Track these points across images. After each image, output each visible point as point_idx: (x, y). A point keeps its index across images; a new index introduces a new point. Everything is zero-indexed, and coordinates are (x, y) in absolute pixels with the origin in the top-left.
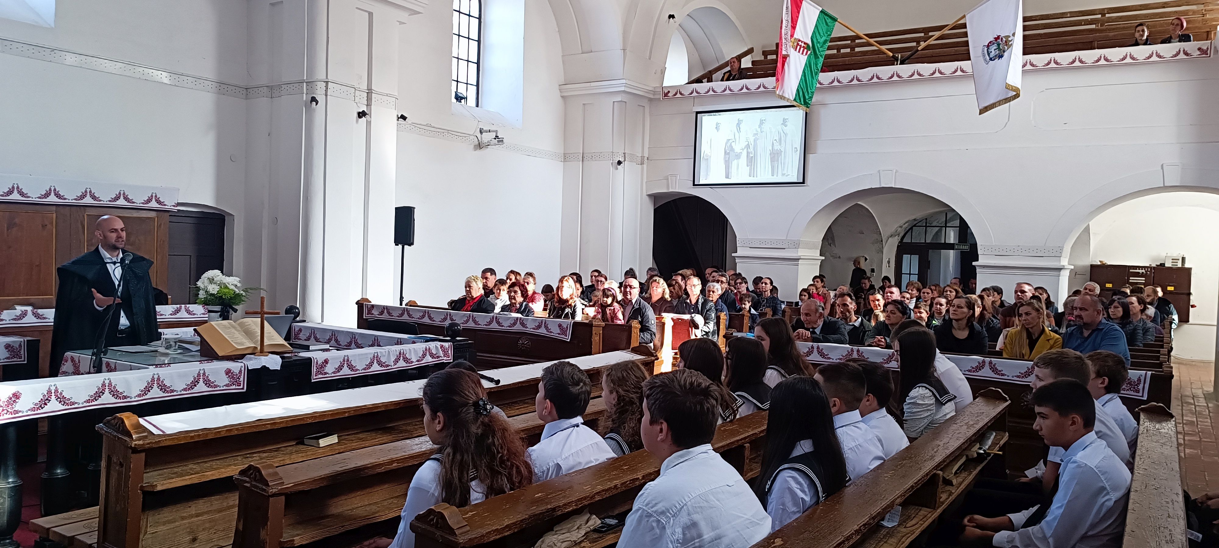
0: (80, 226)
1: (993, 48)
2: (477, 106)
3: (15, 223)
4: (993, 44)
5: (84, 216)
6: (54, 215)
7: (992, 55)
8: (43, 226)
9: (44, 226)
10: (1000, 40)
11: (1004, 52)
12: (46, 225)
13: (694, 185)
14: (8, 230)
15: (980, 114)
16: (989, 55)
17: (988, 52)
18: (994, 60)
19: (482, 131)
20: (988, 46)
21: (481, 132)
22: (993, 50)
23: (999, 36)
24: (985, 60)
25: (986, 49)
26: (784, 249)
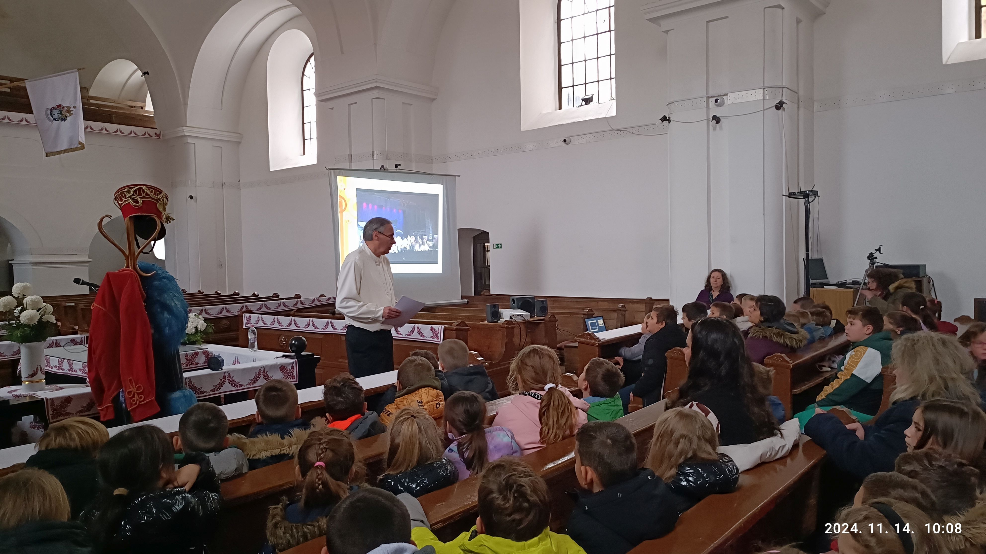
1: (56, 112)
4: (56, 109)
7: (56, 116)
10: (62, 108)
11: (66, 117)
15: (47, 156)
16: (52, 116)
17: (51, 114)
18: (57, 120)
20: (51, 110)
22: (56, 114)
23: (61, 105)
24: (49, 119)
25: (49, 111)
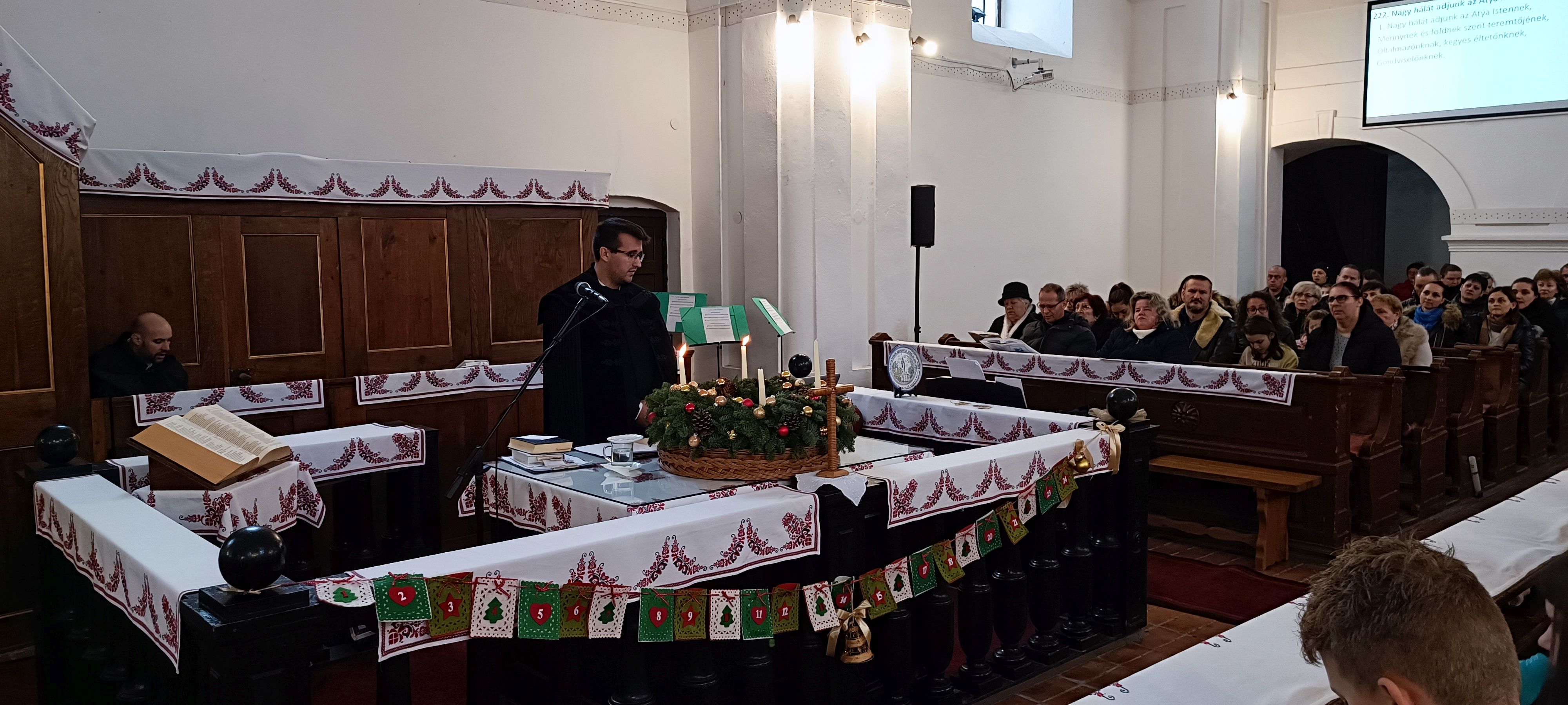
0: (480, 238)
2: (999, 25)
3: (393, 237)
5: (484, 221)
6: (445, 221)
8: (430, 240)
9: (433, 239)
12: (435, 238)
13: (1365, 124)
14: (384, 247)
19: (1016, 62)
21: (1014, 63)
26: (1548, 224)
